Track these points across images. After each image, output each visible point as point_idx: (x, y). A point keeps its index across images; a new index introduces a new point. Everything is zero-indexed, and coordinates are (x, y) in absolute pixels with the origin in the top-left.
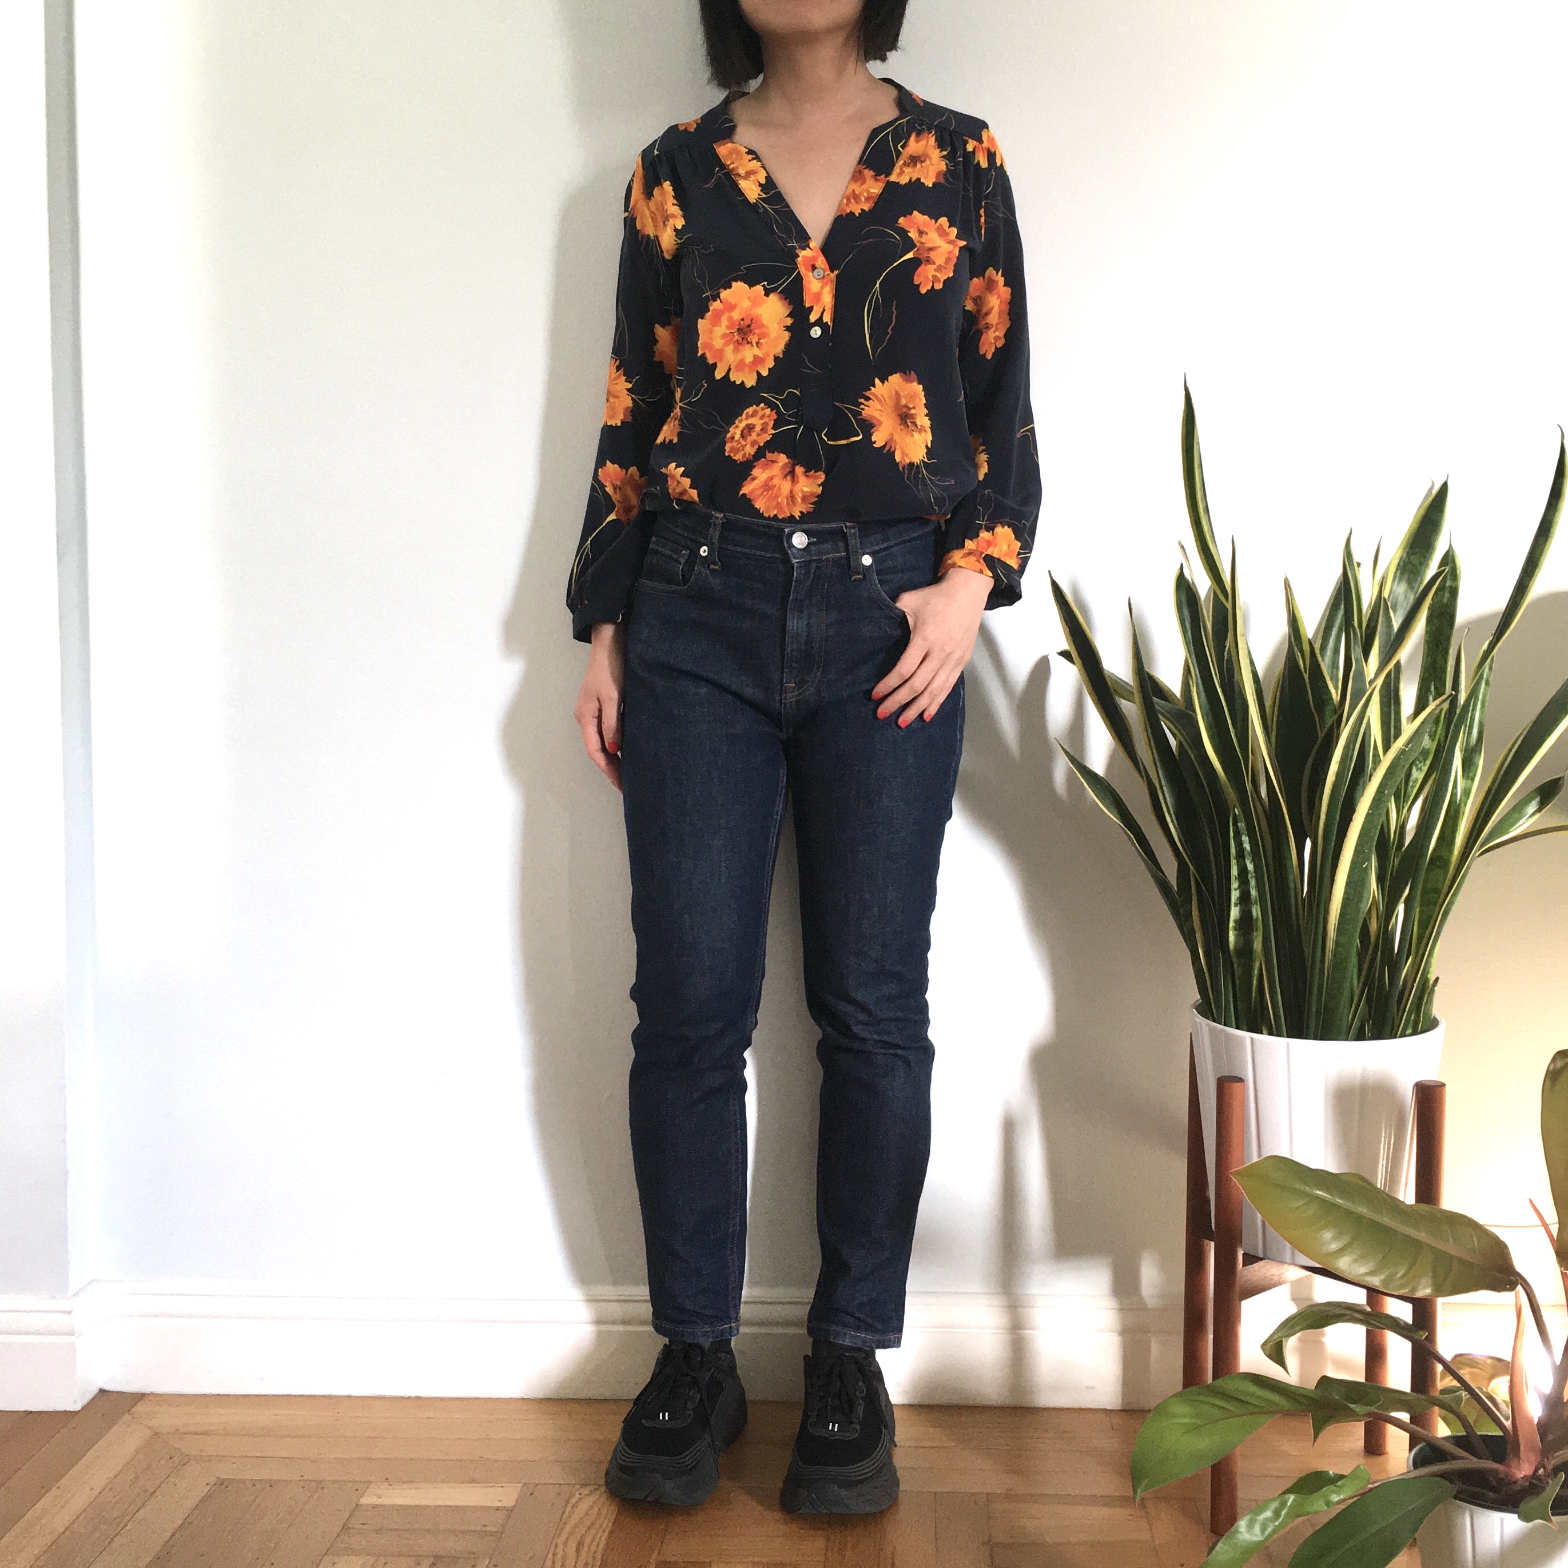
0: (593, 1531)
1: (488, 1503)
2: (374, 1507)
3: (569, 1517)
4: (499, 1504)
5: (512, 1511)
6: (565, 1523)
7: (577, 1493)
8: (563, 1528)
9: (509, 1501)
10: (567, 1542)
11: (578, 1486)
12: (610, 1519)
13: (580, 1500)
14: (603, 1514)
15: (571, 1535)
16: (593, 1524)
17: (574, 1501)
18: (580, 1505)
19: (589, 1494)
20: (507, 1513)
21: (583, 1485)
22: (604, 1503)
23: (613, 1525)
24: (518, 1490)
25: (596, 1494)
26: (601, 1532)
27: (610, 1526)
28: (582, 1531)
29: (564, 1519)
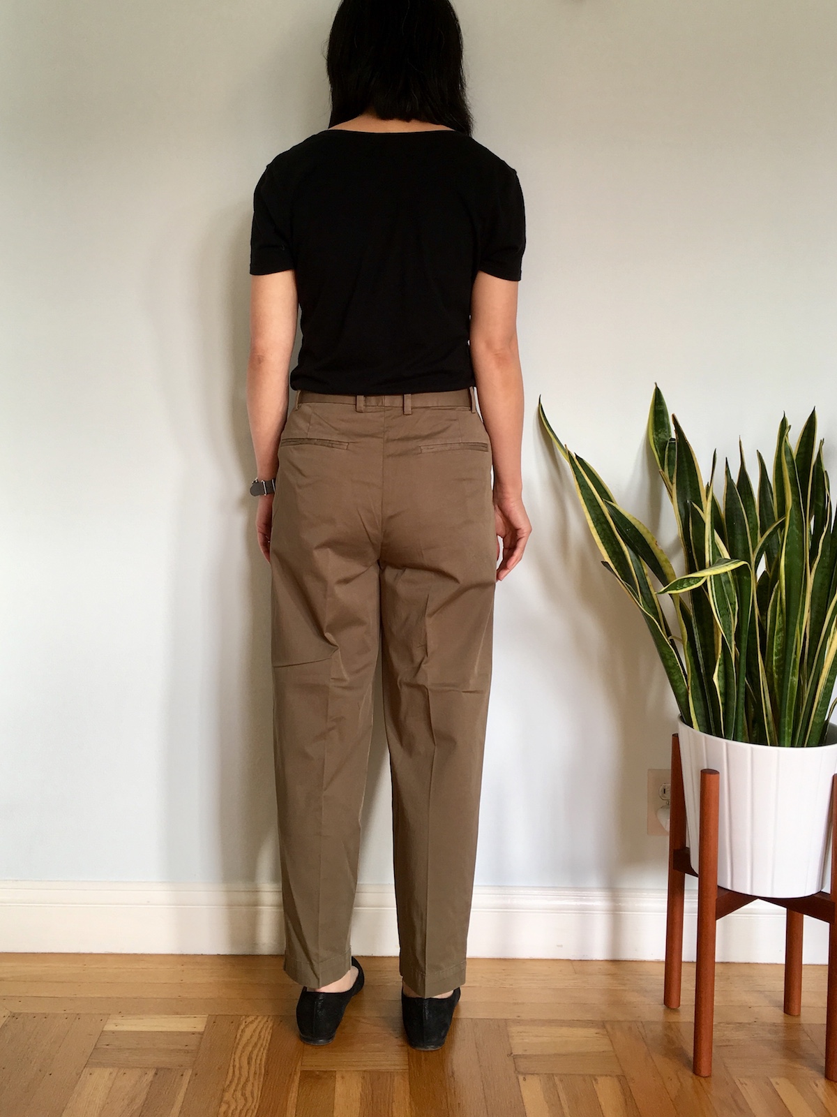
0: (257, 1049)
1: (185, 1029)
2: (114, 1032)
3: (240, 1039)
4: (193, 1030)
6: (238, 1044)
7: (244, 1023)
8: (237, 1048)
9: (200, 1028)
10: (240, 1057)
11: (244, 1017)
12: (267, 1040)
13: (246, 1026)
14: (262, 1037)
15: (243, 1052)
16: (256, 1044)
17: (242, 1027)
18: (247, 1030)
19: (252, 1022)
20: (200, 1036)
21: (247, 1016)
22: (263, 1028)
23: (269, 1044)
24: (206, 1019)
25: (257, 1021)
26: (262, 1049)
27: (267, 1045)
28: (250, 1049)
29: (237, 1040)
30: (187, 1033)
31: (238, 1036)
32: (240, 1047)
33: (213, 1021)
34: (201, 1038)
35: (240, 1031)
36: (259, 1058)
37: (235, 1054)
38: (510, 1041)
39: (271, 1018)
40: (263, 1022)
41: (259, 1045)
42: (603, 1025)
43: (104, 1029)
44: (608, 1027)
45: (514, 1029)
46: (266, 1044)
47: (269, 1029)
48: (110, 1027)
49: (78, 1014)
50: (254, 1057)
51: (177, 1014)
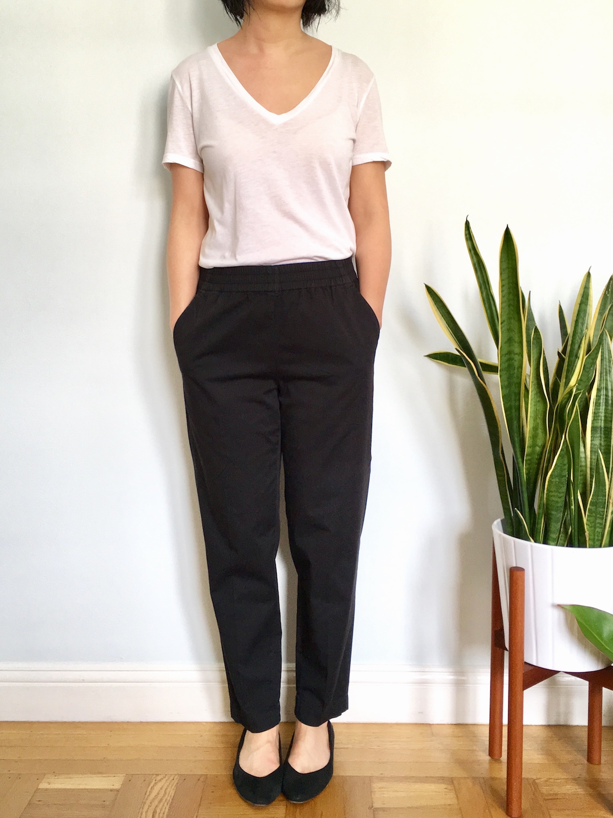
0: (162, 804)
1: (106, 787)
2: (47, 790)
3: (149, 795)
4: (112, 787)
5: (118, 791)
6: (147, 799)
7: (154, 781)
8: (145, 803)
9: (117, 786)
10: (147, 812)
11: (155, 776)
12: (171, 796)
13: (156, 783)
14: (168, 793)
15: (150, 806)
16: (161, 800)
17: (152, 785)
18: (155, 788)
19: (160, 780)
20: (116, 792)
21: (157, 775)
22: (168, 786)
23: (172, 800)
24: (123, 778)
25: (164, 780)
26: (166, 803)
27: (171, 800)
28: (156, 802)
29: (146, 798)
30: (107, 790)
31: (148, 793)
32: (148, 802)
33: (129, 780)
34: (117, 795)
35: (150, 787)
36: (162, 812)
37: (143, 809)
38: (373, 796)
39: (176, 777)
40: (169, 781)
41: (164, 800)
42: (451, 781)
43: (39, 787)
44: (455, 782)
45: (376, 785)
46: (169, 798)
47: (175, 785)
48: (43, 785)
49: (19, 774)
50: (158, 811)
51: (100, 773)
